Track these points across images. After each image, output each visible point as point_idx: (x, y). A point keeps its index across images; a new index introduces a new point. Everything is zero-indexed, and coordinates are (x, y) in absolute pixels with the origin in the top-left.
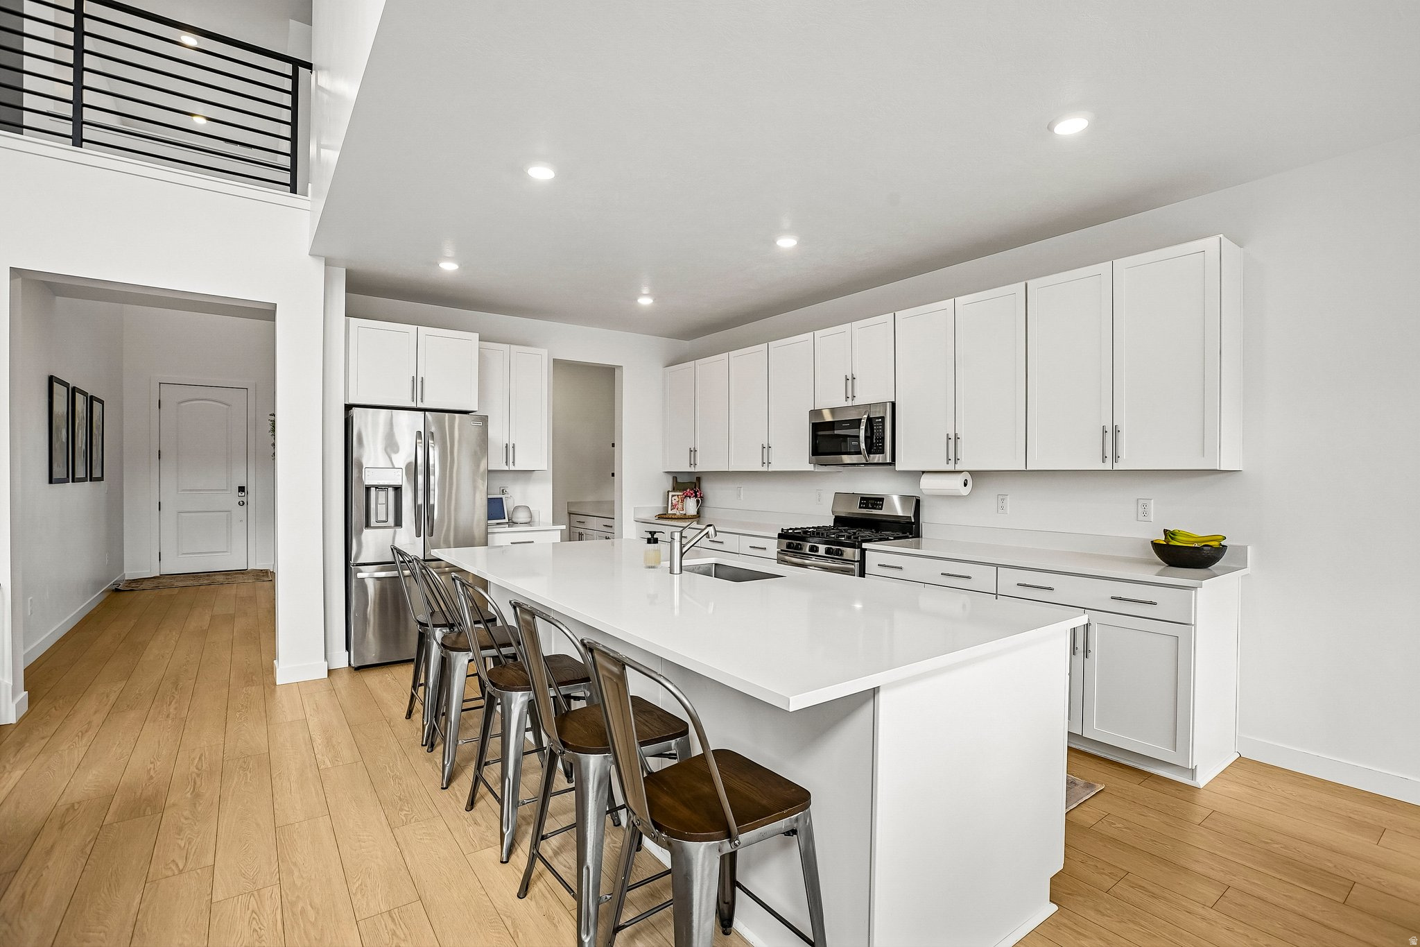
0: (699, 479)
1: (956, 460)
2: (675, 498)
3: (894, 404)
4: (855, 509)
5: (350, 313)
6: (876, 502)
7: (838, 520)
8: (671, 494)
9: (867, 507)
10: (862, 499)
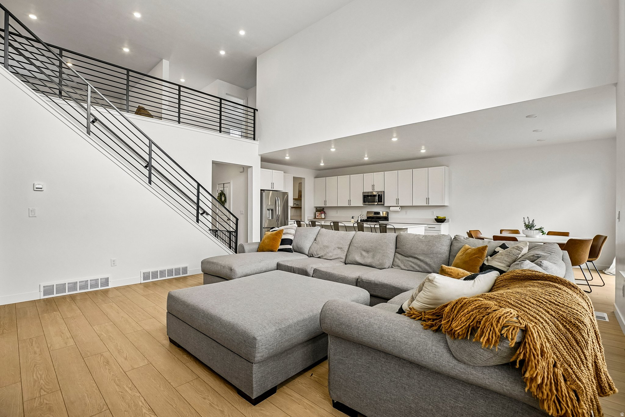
0: (323, 209)
1: (398, 204)
2: (317, 214)
3: (384, 192)
4: (372, 215)
5: (262, 167)
6: (378, 213)
7: (368, 218)
8: (317, 213)
9: (376, 214)
10: (374, 212)
